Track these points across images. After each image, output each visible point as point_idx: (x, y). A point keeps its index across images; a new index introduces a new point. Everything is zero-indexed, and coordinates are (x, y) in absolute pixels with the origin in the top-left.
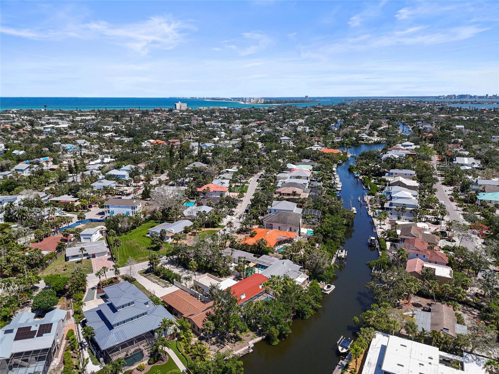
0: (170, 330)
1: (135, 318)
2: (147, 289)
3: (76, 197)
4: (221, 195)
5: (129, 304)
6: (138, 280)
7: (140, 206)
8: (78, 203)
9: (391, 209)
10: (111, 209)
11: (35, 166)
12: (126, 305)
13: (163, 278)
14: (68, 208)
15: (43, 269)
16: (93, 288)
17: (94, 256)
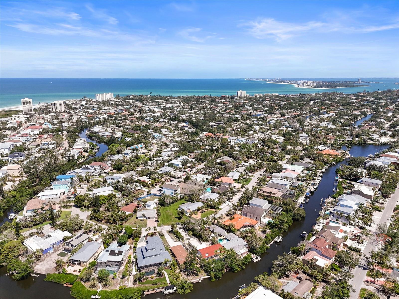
0: (169, 264)
1: (154, 255)
2: (167, 241)
3: (150, 178)
4: (230, 186)
5: (153, 249)
6: (165, 236)
7: (180, 189)
8: (150, 182)
9: (333, 213)
10: (164, 190)
11: (135, 151)
12: (151, 249)
13: (176, 236)
14: (145, 185)
15: (126, 222)
16: (144, 236)
17: (149, 218)
